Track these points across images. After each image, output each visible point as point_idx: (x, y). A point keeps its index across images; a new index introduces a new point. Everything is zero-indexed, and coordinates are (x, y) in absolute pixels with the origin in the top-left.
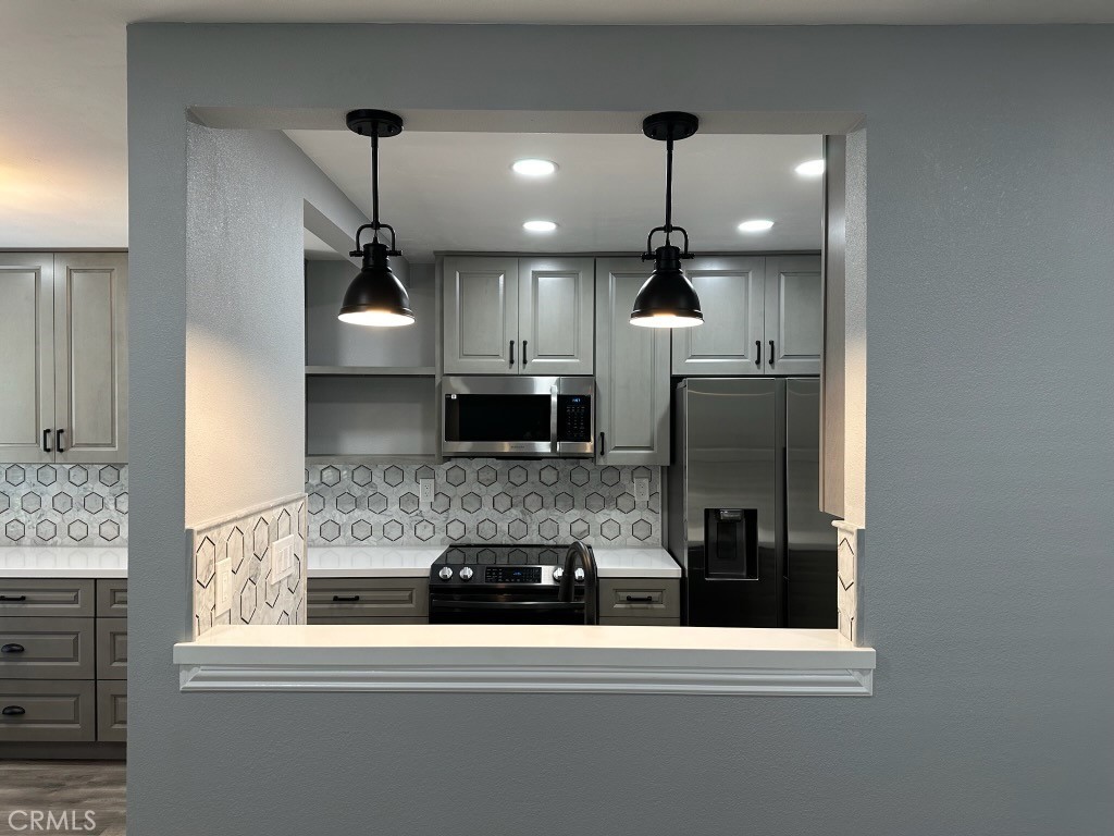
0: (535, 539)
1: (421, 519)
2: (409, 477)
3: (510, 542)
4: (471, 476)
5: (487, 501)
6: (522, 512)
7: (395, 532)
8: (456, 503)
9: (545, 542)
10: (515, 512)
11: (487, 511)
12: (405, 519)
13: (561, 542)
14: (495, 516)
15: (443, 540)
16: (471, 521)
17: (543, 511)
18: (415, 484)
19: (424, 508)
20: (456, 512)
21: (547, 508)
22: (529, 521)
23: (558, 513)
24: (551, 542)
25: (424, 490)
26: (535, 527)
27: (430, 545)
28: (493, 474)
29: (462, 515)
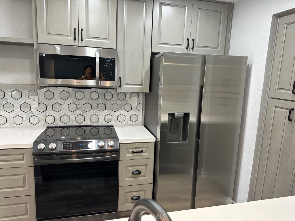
0: (88, 123)
1: (32, 115)
2: (25, 95)
3: (76, 125)
4: (57, 96)
5: (65, 107)
6: (82, 111)
7: (19, 121)
8: (50, 107)
9: (93, 124)
10: (79, 112)
11: (65, 111)
12: (24, 115)
13: (100, 124)
14: (69, 113)
15: (44, 124)
16: (57, 116)
17: (92, 111)
18: (28, 98)
19: (33, 110)
20: (49, 112)
21: (94, 110)
22: (85, 115)
23: (99, 112)
24: (96, 124)
25: (33, 101)
26: (88, 118)
27: (37, 127)
28: (67, 94)
29: (53, 113)
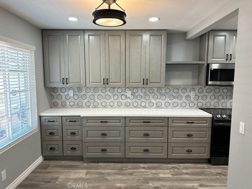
0: (221, 107)
1: (191, 102)
2: (188, 91)
3: (214, 108)
4: (205, 91)
5: (209, 97)
6: (218, 100)
7: (184, 105)
8: (200, 98)
9: (223, 108)
10: (216, 100)
11: (208, 100)
12: (187, 102)
13: (227, 108)
14: (210, 101)
15: (197, 107)
16: (204, 102)
17: (223, 100)
18: (190, 93)
19: (192, 99)
20: (200, 100)
21: (224, 99)
22: (219, 102)
23: (227, 100)
24: (225, 108)
25: (192, 94)
26: (221, 104)
27: (193, 108)
28: (210, 90)
29: (202, 101)
